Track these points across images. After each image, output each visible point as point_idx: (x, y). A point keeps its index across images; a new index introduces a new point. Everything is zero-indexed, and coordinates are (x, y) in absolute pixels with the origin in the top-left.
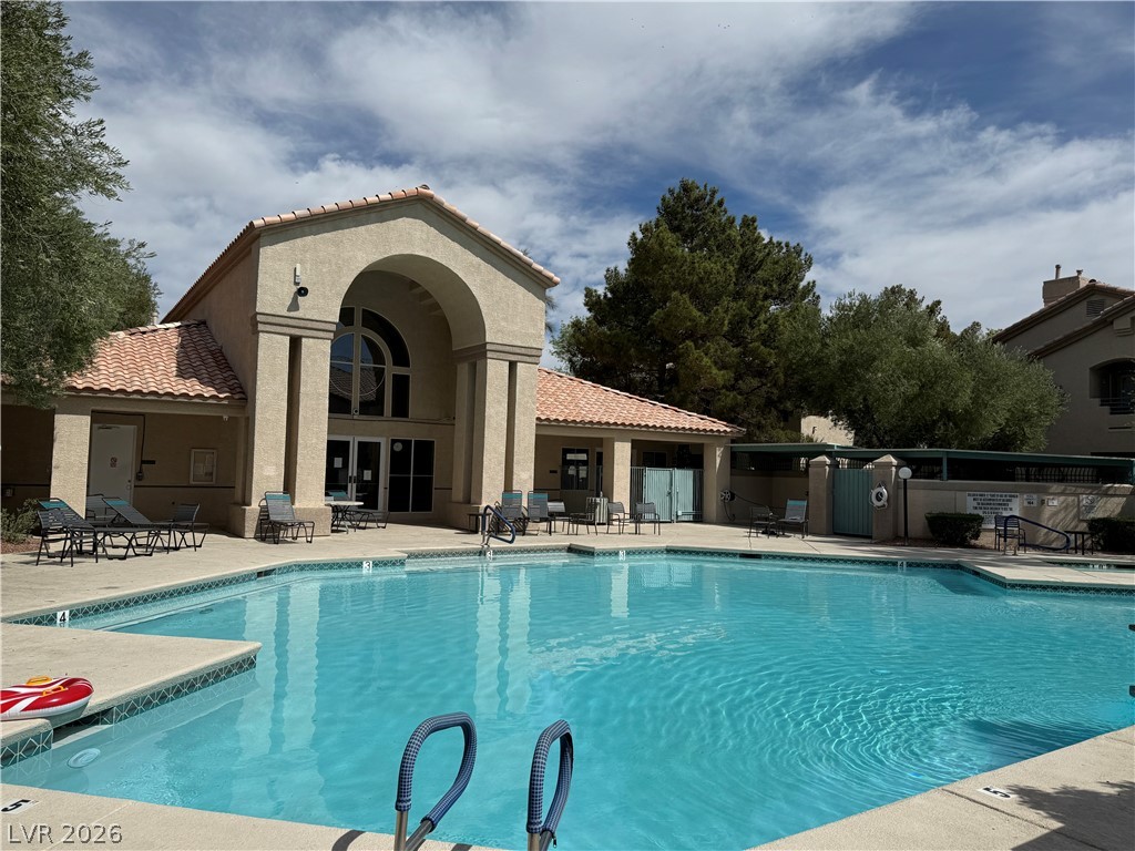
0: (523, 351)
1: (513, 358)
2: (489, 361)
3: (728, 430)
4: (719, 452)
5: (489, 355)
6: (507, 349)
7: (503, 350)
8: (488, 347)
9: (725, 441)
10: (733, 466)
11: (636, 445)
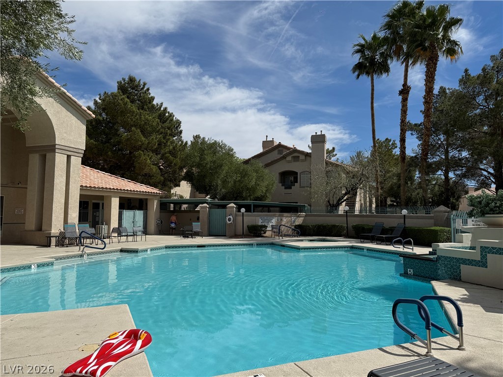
0: (75, 150)
1: (69, 153)
2: (56, 154)
3: (161, 193)
4: (156, 202)
5: (57, 151)
6: (67, 148)
7: (64, 149)
8: (57, 147)
9: (158, 197)
10: (161, 209)
11: (121, 199)
